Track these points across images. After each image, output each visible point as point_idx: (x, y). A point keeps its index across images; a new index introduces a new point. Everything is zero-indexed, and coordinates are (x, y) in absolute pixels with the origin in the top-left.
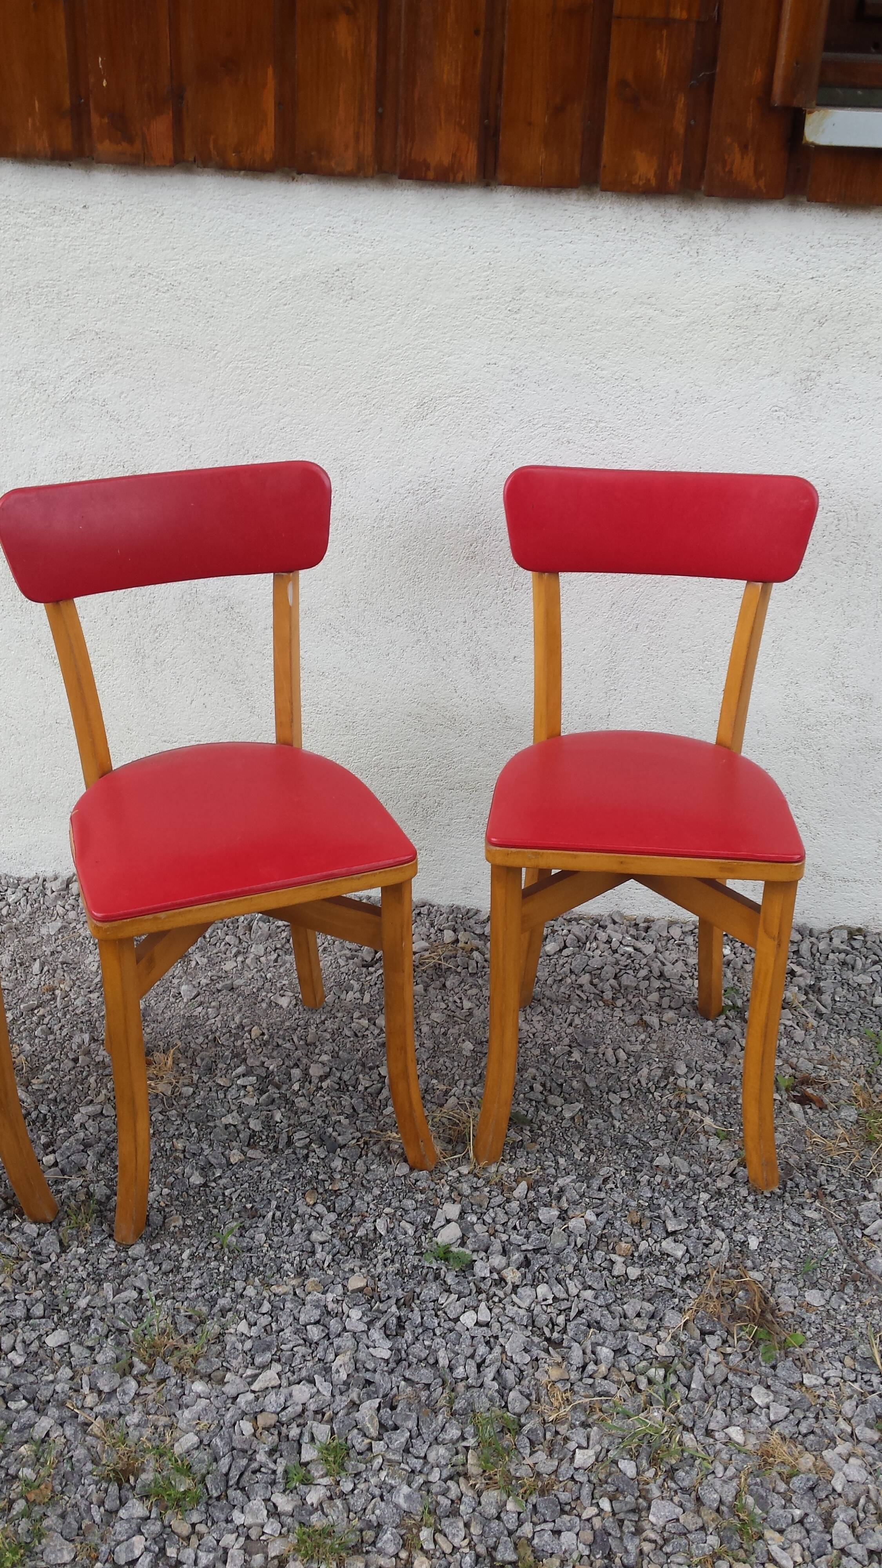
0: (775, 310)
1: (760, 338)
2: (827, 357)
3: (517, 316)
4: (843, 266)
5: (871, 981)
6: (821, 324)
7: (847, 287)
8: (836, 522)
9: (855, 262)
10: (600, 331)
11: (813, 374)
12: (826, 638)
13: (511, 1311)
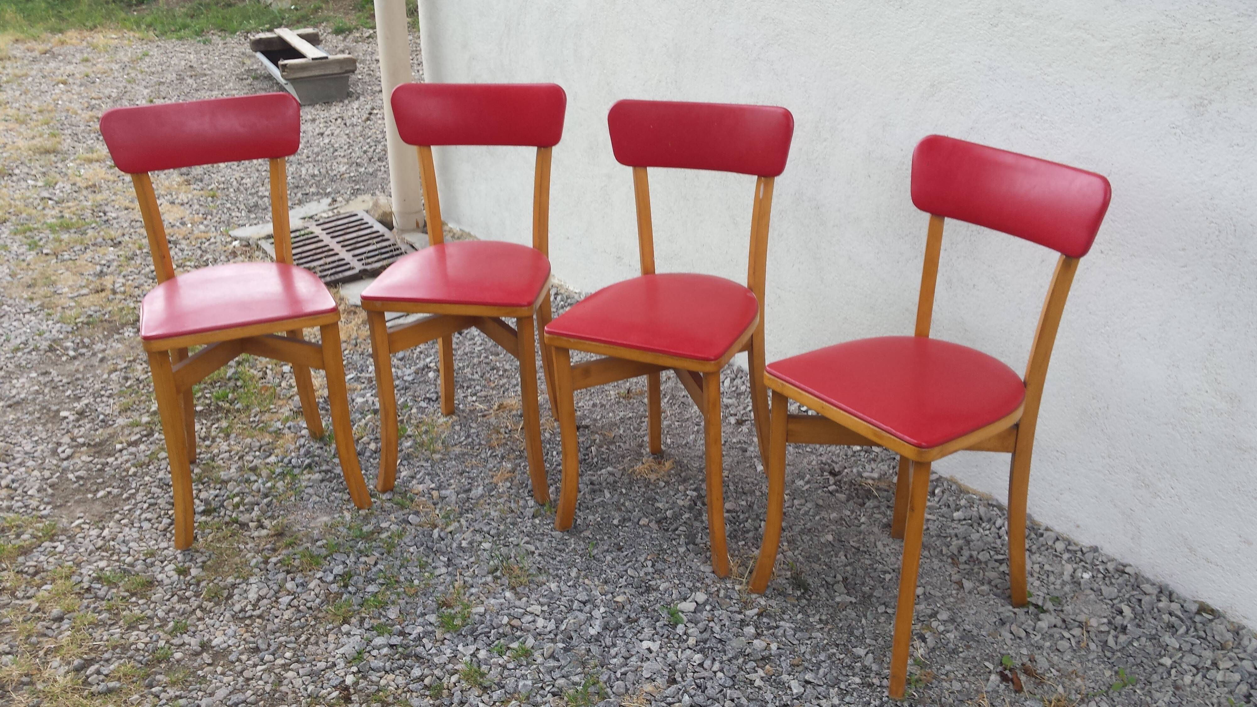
0: (1178, 44)
1: (1164, 66)
2: (1218, 88)
3: (996, 29)
4: (1236, 13)
5: (1178, 647)
6: (1214, 60)
7: (1238, 31)
8: (1217, 233)
9: (1247, 10)
10: (1048, 46)
11: (1206, 102)
12: (1204, 334)
13: (671, 655)
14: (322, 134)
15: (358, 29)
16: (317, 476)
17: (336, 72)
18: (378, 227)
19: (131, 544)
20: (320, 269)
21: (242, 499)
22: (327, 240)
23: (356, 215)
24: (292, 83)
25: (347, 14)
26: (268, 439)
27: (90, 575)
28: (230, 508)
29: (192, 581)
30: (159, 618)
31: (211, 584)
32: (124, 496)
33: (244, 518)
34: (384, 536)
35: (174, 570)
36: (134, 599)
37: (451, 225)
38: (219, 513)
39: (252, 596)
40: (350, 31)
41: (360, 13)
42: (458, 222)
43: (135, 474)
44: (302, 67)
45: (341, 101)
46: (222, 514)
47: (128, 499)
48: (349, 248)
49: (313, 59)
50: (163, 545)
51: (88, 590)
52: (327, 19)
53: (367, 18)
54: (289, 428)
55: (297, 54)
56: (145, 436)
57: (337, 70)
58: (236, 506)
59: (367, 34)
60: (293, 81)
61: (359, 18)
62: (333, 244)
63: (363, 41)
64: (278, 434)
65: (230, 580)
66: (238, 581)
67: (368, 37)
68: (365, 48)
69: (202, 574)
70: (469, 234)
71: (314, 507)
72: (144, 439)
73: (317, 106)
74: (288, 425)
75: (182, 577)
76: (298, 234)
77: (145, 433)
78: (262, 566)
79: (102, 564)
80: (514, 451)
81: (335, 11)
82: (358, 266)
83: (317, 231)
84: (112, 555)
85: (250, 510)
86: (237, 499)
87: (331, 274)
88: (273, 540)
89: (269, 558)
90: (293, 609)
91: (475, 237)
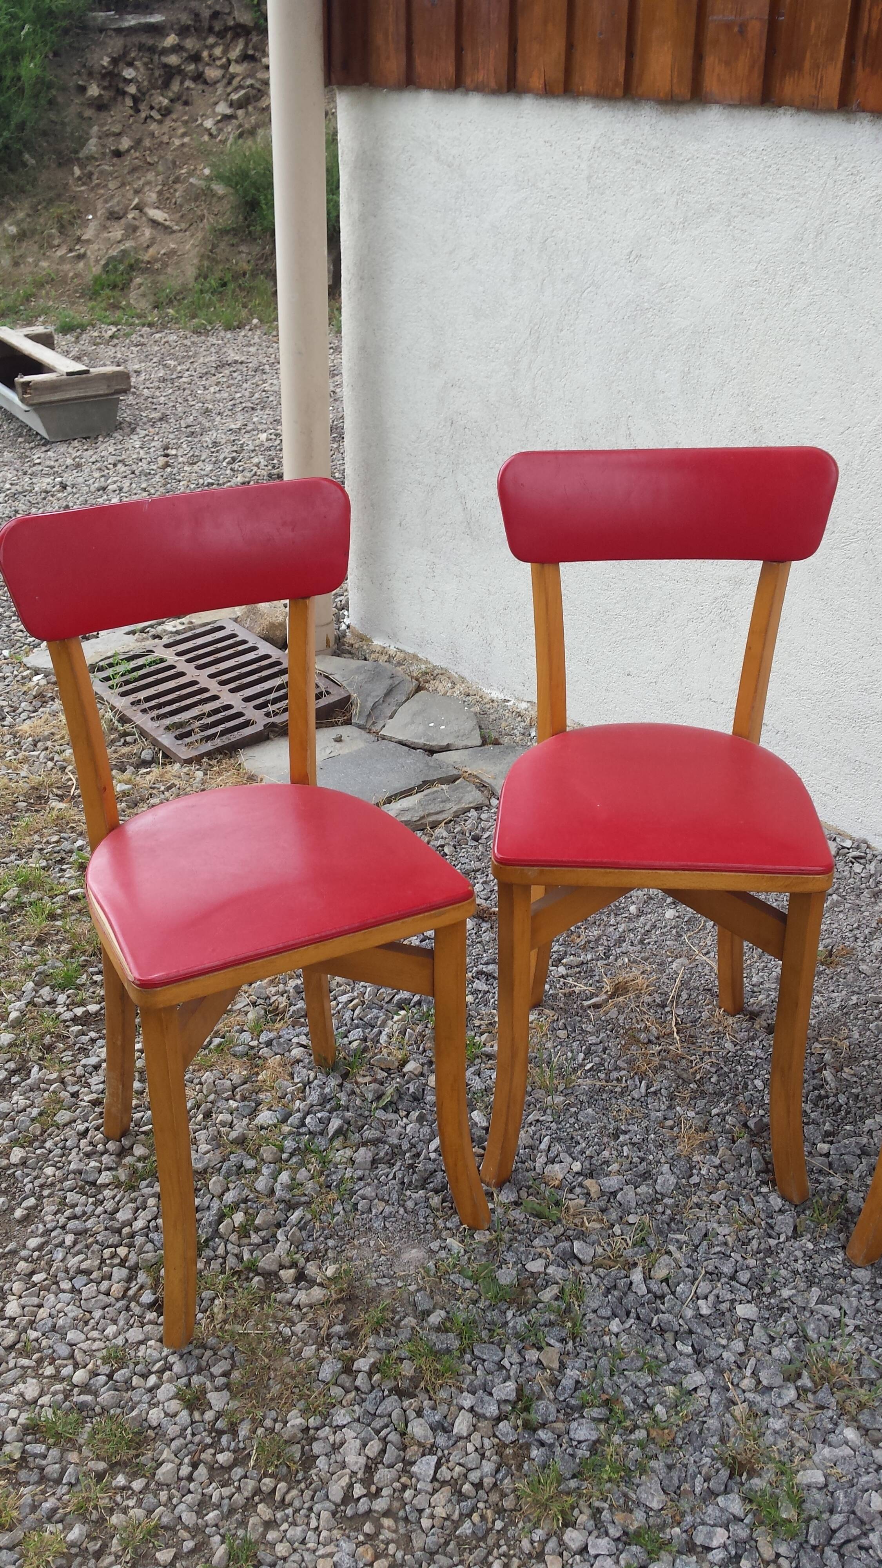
14: (104, 489)
15: (94, 326)
16: (363, 1155)
17: (101, 392)
18: (265, 648)
19: (71, 1336)
20: (198, 724)
21: (250, 1217)
22: (191, 673)
23: (222, 628)
24: (35, 410)
25: (73, 303)
26: (238, 1073)
27: (14, 1422)
28: (234, 1237)
29: (220, 1424)
30: (186, 1528)
31: (260, 1431)
32: (19, 1213)
33: (266, 1262)
34: (547, 1295)
35: (175, 1397)
36: (121, 1480)
37: (378, 642)
38: (215, 1250)
39: (355, 1460)
40: (83, 328)
41: (94, 303)
42: (392, 636)
43: (24, 1163)
44: (53, 387)
45: (108, 435)
46: (221, 1251)
47: (26, 1220)
48: (232, 685)
49: (69, 374)
50: (135, 1334)
51: (23, 1461)
52: (45, 311)
53: (106, 310)
54: (269, 1044)
55: (38, 367)
56: (14, 1072)
57: (103, 390)
58: (244, 1231)
59: (110, 333)
60: (38, 408)
61: (93, 308)
62: (203, 678)
63: (107, 343)
64: (253, 1058)
65: (295, 1420)
66: (312, 1422)
67: (112, 337)
68: (111, 353)
69: (234, 1404)
70: (415, 657)
71: (385, 1228)
72: (14, 1080)
73: (76, 443)
74: (264, 1038)
75: (197, 1415)
76: (140, 662)
77: (12, 1065)
78: (344, 1379)
79: (30, 1389)
80: (686, 1082)
81: (56, 299)
82: (260, 720)
83: (170, 655)
84: (40, 1361)
85: (270, 1241)
86: (239, 1218)
87: (223, 733)
88: (339, 1311)
89: (353, 1361)
90: (446, 1491)
91: (427, 662)
